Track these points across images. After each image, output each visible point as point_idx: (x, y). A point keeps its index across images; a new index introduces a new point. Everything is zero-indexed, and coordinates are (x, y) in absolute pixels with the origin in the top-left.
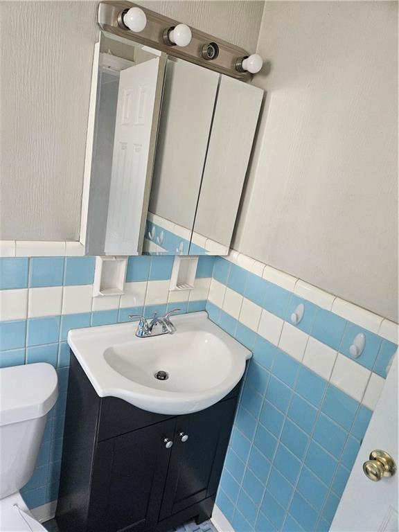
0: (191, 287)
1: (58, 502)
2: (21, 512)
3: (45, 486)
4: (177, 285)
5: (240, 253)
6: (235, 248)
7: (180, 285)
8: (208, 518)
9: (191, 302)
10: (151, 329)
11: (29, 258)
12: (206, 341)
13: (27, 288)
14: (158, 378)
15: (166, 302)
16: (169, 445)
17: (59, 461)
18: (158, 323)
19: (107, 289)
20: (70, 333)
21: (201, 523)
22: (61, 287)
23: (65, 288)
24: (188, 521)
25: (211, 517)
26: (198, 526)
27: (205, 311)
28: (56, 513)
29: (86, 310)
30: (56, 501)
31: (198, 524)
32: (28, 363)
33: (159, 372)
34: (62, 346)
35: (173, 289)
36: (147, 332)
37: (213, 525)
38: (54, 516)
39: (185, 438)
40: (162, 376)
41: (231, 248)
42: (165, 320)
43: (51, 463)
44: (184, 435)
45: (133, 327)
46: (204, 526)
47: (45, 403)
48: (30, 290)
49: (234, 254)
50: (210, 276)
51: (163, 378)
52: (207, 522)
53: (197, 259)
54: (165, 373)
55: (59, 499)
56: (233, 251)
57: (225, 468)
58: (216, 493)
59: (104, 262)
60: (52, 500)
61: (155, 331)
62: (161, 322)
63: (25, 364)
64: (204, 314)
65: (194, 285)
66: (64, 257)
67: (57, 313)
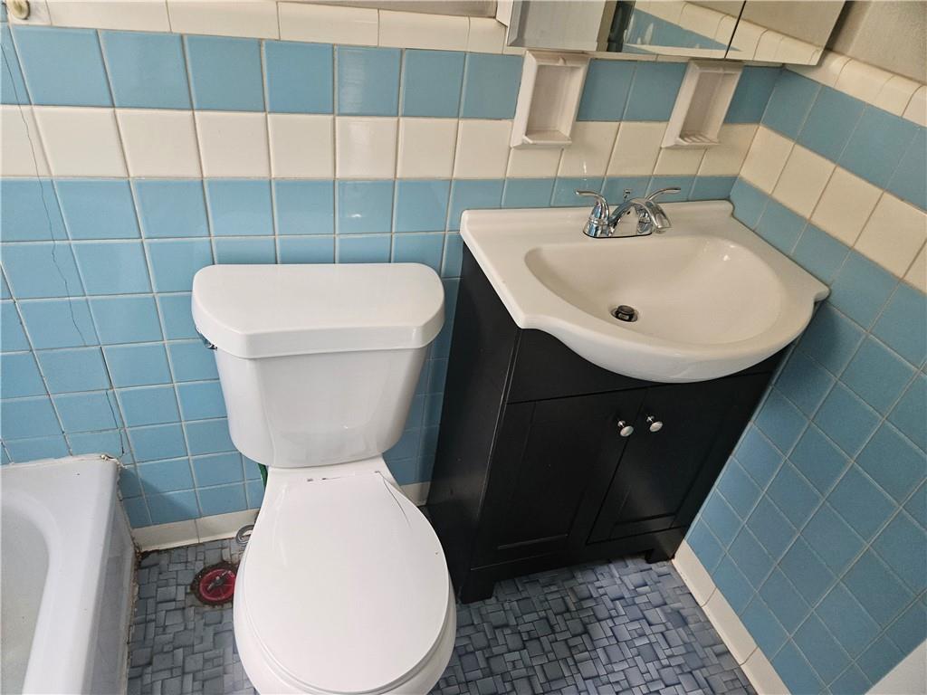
0: (711, 141)
1: (431, 485)
2: (387, 483)
3: (414, 459)
4: (681, 136)
5: (852, 58)
6: (838, 47)
7: (688, 136)
8: (668, 557)
9: (700, 178)
10: (615, 224)
11: (402, 51)
12: (726, 258)
13: (397, 115)
14: (617, 317)
15: (649, 173)
16: (626, 431)
17: (437, 426)
18: (632, 209)
19: (538, 131)
20: (466, 215)
21: (655, 561)
22: (456, 120)
23: (462, 123)
24: (634, 554)
25: (673, 557)
26: (648, 566)
27: (728, 199)
28: (428, 499)
29: (496, 174)
30: (429, 483)
31: (649, 562)
32: (395, 262)
33: (621, 307)
34: (450, 237)
35: (671, 143)
36: (607, 227)
37: (675, 570)
38: (424, 503)
39: (656, 426)
40: (626, 314)
41: (829, 48)
42: (649, 205)
43: (424, 427)
44: (654, 421)
45: (579, 217)
46: (659, 567)
47: (426, 327)
48: (402, 119)
49: (835, 63)
50: (756, 120)
51: (627, 317)
52: (665, 562)
53: (739, 74)
54: (633, 310)
55: (432, 481)
56: (831, 56)
57: (715, 490)
58: (688, 526)
59: (540, 68)
60: (422, 480)
61: (622, 228)
62: (640, 210)
63: (390, 262)
64: (726, 206)
65: (718, 137)
66: (465, 53)
67: (445, 174)
